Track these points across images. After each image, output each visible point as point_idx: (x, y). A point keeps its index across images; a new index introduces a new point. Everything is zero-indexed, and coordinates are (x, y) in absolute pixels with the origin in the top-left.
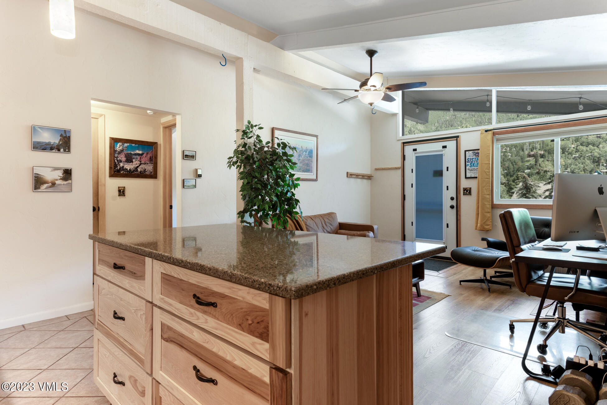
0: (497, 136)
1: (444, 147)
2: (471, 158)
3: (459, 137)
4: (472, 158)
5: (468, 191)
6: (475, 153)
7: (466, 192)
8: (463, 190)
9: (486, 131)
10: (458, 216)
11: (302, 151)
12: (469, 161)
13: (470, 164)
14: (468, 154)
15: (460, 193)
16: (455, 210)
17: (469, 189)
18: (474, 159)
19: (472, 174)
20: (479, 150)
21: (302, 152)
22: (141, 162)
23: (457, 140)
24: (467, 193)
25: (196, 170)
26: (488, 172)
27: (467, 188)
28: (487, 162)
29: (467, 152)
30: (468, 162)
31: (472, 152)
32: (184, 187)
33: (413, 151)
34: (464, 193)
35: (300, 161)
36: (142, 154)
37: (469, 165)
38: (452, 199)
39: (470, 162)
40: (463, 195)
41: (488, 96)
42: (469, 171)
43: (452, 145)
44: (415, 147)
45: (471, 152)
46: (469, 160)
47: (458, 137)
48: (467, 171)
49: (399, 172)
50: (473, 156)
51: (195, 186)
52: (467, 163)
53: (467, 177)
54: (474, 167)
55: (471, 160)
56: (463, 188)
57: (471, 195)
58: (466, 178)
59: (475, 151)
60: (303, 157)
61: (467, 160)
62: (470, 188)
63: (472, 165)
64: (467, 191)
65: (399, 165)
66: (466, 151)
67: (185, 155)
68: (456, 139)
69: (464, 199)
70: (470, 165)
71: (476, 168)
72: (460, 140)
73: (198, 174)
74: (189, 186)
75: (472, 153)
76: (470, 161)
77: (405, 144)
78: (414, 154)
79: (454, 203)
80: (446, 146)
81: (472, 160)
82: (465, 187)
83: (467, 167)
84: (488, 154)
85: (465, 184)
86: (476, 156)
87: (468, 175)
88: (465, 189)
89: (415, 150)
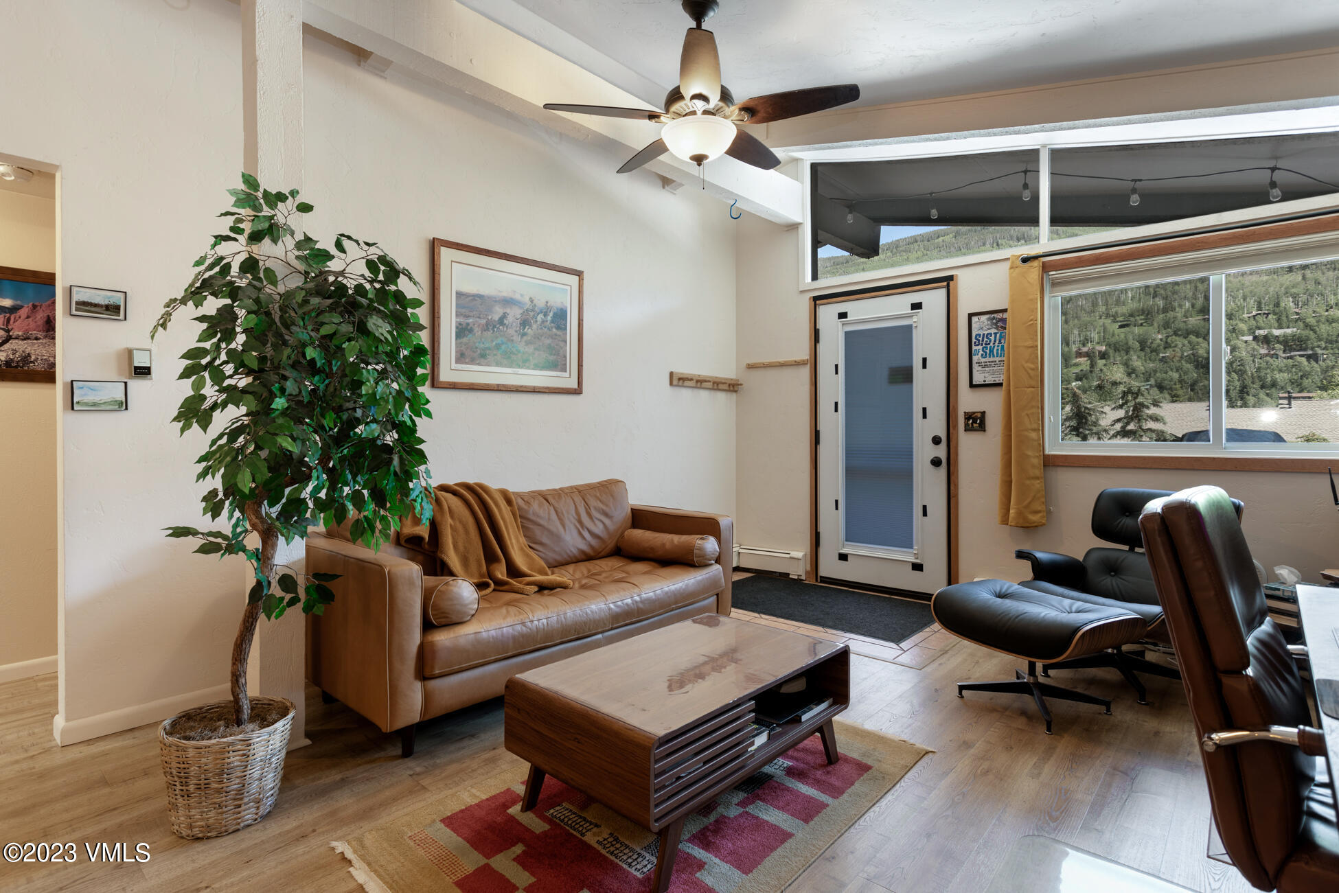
0: (1054, 273)
1: (917, 306)
2: (986, 333)
3: (953, 280)
4: (988, 334)
5: (977, 422)
6: (994, 321)
7: (972, 424)
8: (965, 419)
9: (1025, 260)
10: (952, 488)
11: (532, 310)
12: (979, 341)
13: (983, 351)
14: (976, 323)
15: (956, 426)
16: (943, 470)
17: (979, 415)
18: (993, 336)
19: (987, 375)
20: (1005, 311)
21: (532, 314)
22: (8, 331)
23: (948, 286)
24: (975, 425)
25: (130, 353)
26: (1033, 369)
27: (974, 413)
28: (1030, 343)
29: (975, 319)
30: (978, 345)
31: (987, 316)
32: (73, 409)
33: (839, 318)
34: (966, 425)
35: (525, 338)
36: (14, 309)
37: (981, 351)
38: (936, 440)
39: (982, 345)
40: (965, 430)
41: (1026, 174)
42: (980, 368)
43: (934, 299)
44: (842, 307)
45: (984, 318)
46: (981, 339)
47: (950, 278)
48: (976, 367)
49: (805, 372)
50: (989, 329)
51: (124, 405)
52: (974, 348)
53: (974, 383)
54: (994, 356)
55: (985, 339)
56: (965, 413)
57: (985, 431)
58: (972, 385)
59: (995, 315)
60: (535, 326)
61: (974, 340)
62: (983, 413)
63: (988, 351)
64: (974, 421)
65: (805, 354)
66: (971, 316)
67: (77, 303)
68: (945, 284)
69: (968, 443)
70: (981, 352)
71: (997, 359)
72: (956, 288)
73: (136, 364)
74: (94, 405)
75: (988, 319)
76: (983, 340)
77: (818, 302)
78: (840, 325)
79: (941, 452)
80: (921, 303)
81: (987, 338)
82: (970, 409)
83: (975, 358)
84: (1031, 320)
85: (968, 401)
86: (997, 328)
87: (978, 378)
88: (969, 416)
89: (843, 315)
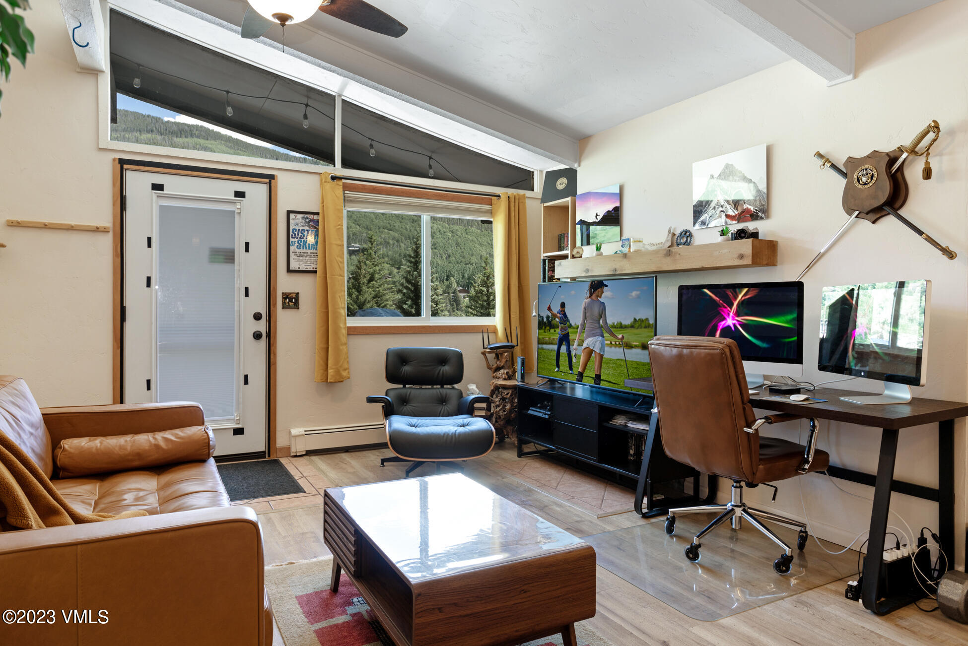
1: (240, 194)
2: (301, 228)
3: (274, 179)
4: (302, 230)
5: (292, 301)
6: (307, 220)
7: (288, 303)
8: (283, 298)
9: (333, 178)
10: (272, 357)
12: (295, 234)
13: (298, 243)
14: (293, 219)
15: (275, 304)
16: (263, 342)
17: (294, 295)
18: (306, 232)
19: (301, 263)
20: (318, 214)
23: (270, 183)
24: (291, 304)
26: (341, 262)
27: (291, 293)
28: (339, 242)
29: (292, 216)
30: (295, 238)
31: (302, 215)
33: (152, 189)
34: (284, 303)
37: (296, 242)
38: (258, 317)
39: (297, 238)
40: (283, 308)
42: (296, 257)
43: (257, 192)
44: (158, 179)
45: (299, 216)
46: (296, 233)
47: (272, 177)
48: (292, 256)
49: (107, 243)
50: (303, 226)
52: (291, 240)
53: (291, 269)
54: (306, 249)
55: (300, 234)
56: (283, 293)
57: (298, 308)
58: (289, 271)
59: (308, 216)
61: (291, 233)
62: (297, 294)
63: (302, 244)
64: (291, 301)
66: (289, 213)
68: (267, 180)
69: (283, 317)
70: (297, 244)
71: (309, 251)
72: (276, 186)
75: (303, 218)
76: (298, 235)
77: (125, 166)
78: (154, 196)
79: (262, 326)
80: (244, 193)
81: (302, 233)
82: (288, 290)
83: (292, 248)
84: (339, 225)
85: (285, 284)
86: (309, 226)
87: (294, 266)
88: (286, 296)
89: (158, 187)
